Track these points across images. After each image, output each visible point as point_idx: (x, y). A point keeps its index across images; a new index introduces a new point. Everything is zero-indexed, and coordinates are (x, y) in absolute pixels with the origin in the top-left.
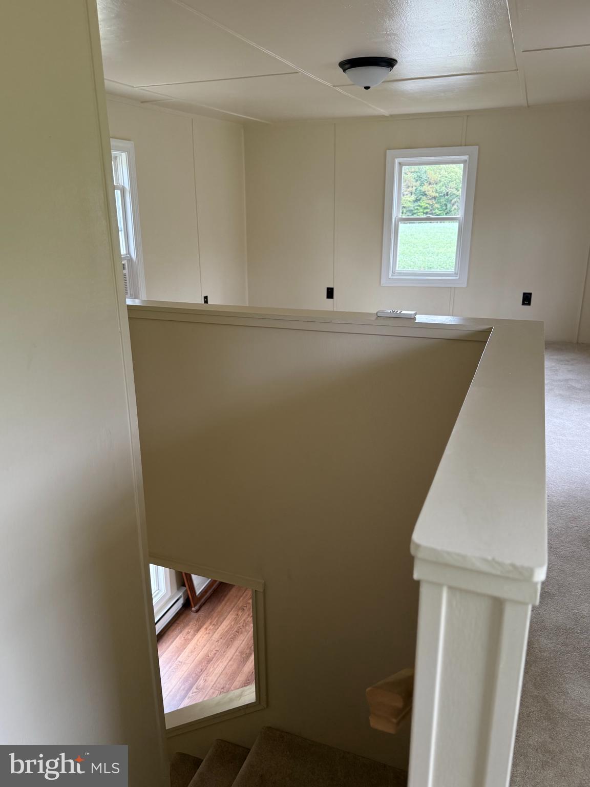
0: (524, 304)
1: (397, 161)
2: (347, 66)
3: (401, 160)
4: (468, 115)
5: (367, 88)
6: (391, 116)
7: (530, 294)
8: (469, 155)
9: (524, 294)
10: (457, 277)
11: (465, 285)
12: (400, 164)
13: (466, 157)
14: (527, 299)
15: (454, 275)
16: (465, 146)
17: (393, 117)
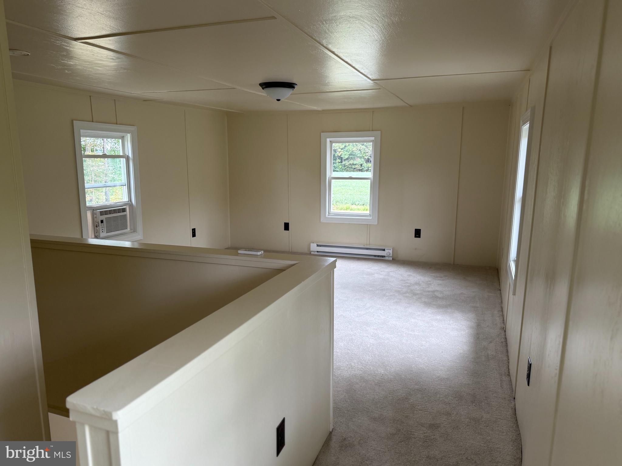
0: (416, 237)
1: (328, 140)
2: (264, 86)
3: (332, 139)
4: (373, 111)
5: (278, 100)
6: (323, 110)
7: (420, 230)
8: (375, 137)
9: (416, 230)
10: (371, 217)
11: (376, 223)
12: (331, 141)
13: (373, 138)
14: (418, 233)
15: (369, 216)
16: (372, 131)
17: (324, 111)
